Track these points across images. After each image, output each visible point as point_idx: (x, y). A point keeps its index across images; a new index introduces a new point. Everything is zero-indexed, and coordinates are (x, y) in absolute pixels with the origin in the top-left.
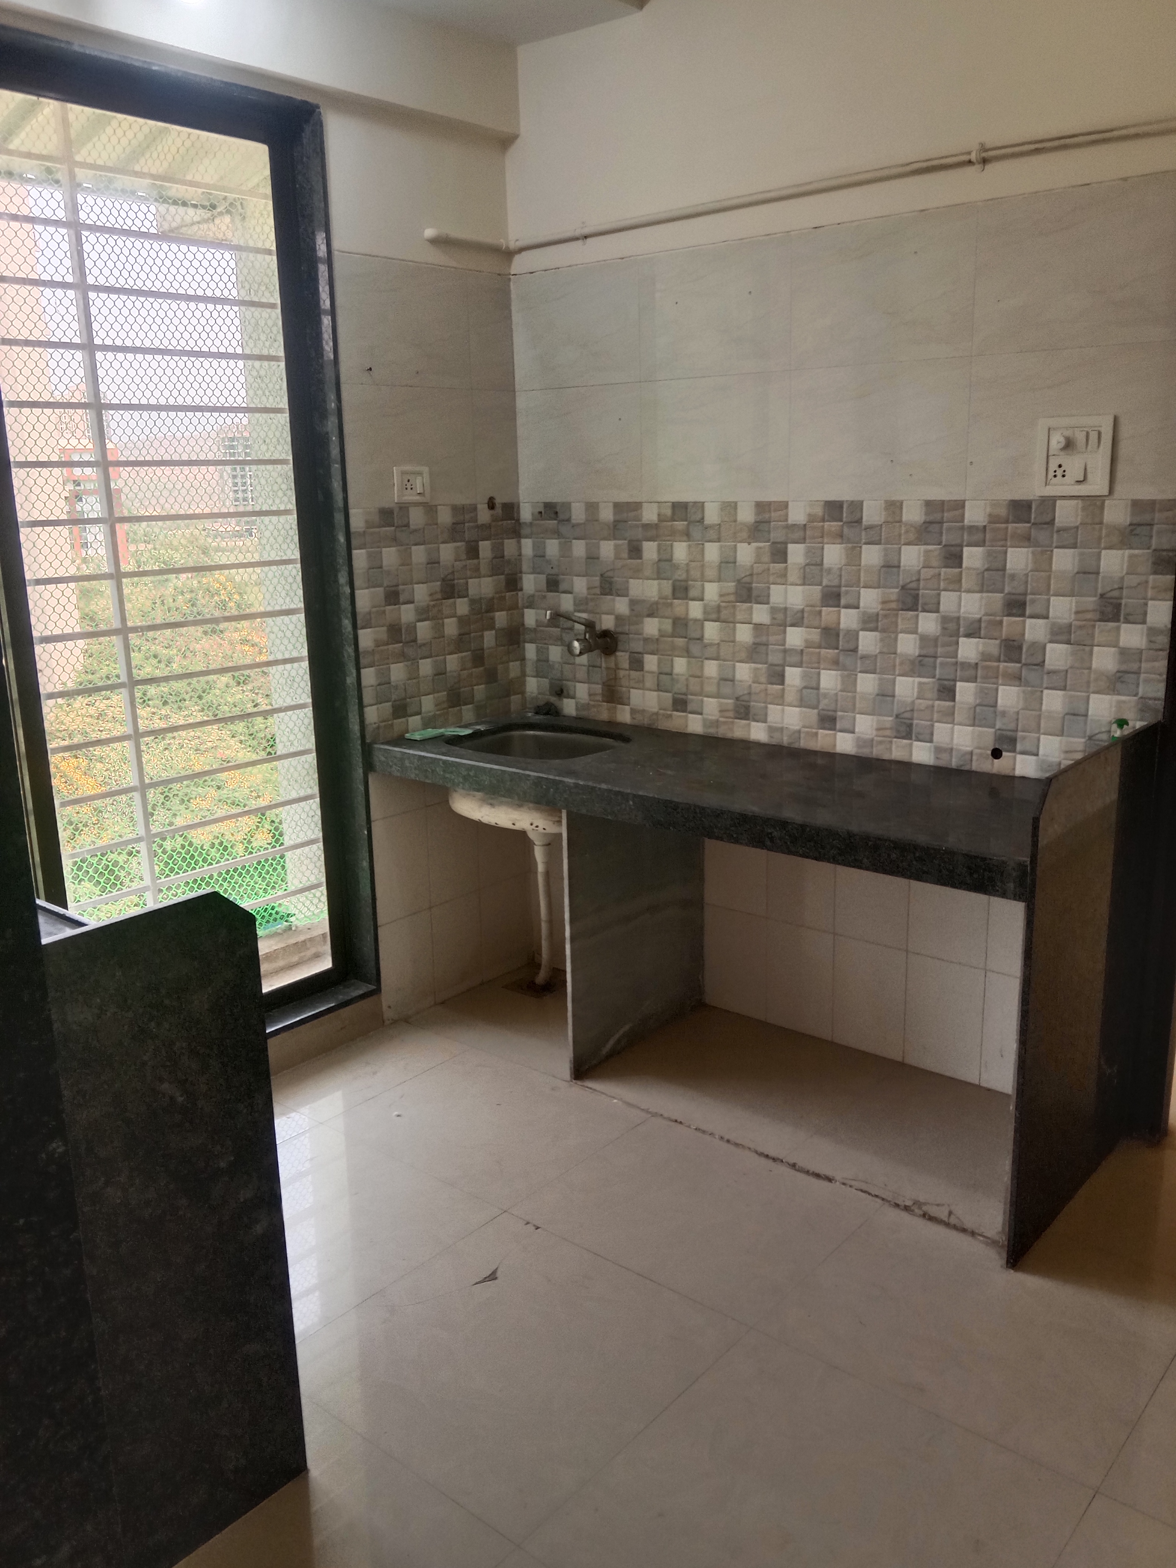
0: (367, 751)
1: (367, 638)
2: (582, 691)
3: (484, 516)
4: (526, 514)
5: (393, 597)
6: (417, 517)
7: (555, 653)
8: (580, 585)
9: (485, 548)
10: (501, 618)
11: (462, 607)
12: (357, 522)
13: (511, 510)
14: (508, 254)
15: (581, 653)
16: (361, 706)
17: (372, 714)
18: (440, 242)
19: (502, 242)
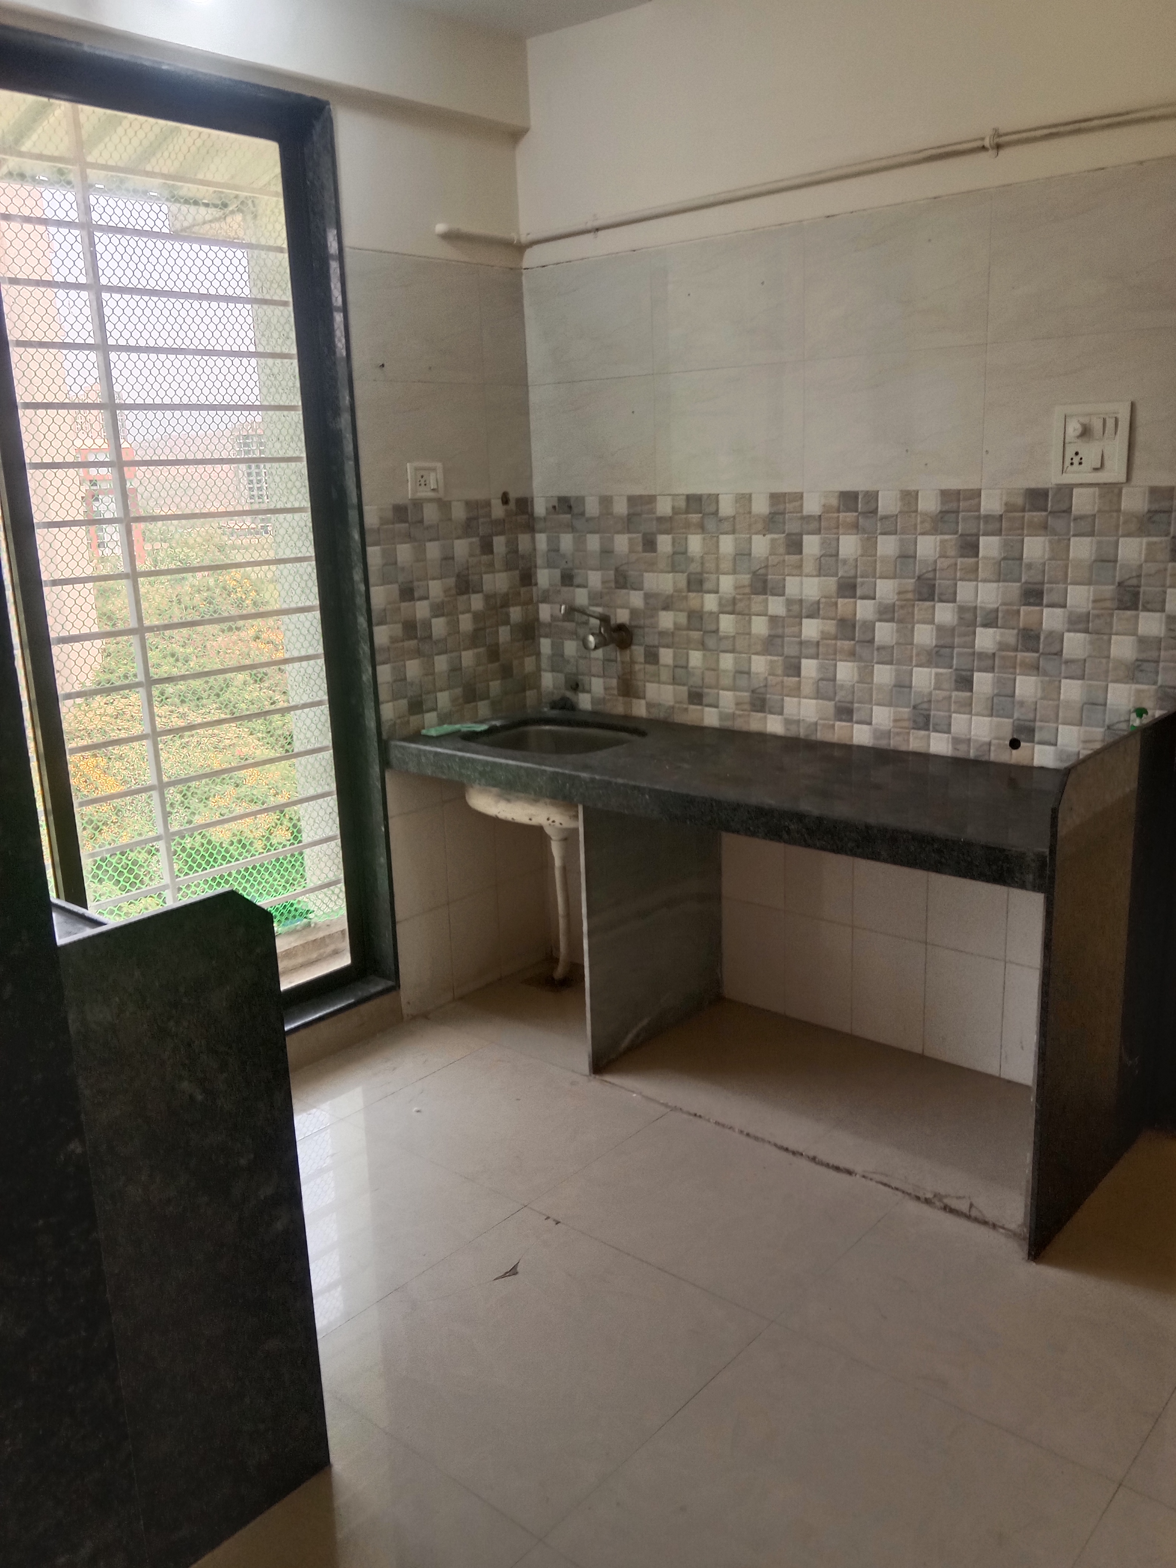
0: (384, 748)
1: (382, 635)
2: (597, 685)
3: (498, 511)
4: (540, 508)
5: (408, 593)
6: (430, 513)
7: (570, 647)
8: (595, 579)
9: (499, 543)
10: (516, 613)
11: (477, 602)
12: (371, 519)
13: (524, 505)
14: (520, 248)
15: (596, 648)
16: (377, 703)
17: (388, 711)
18: (451, 237)
19: (514, 236)
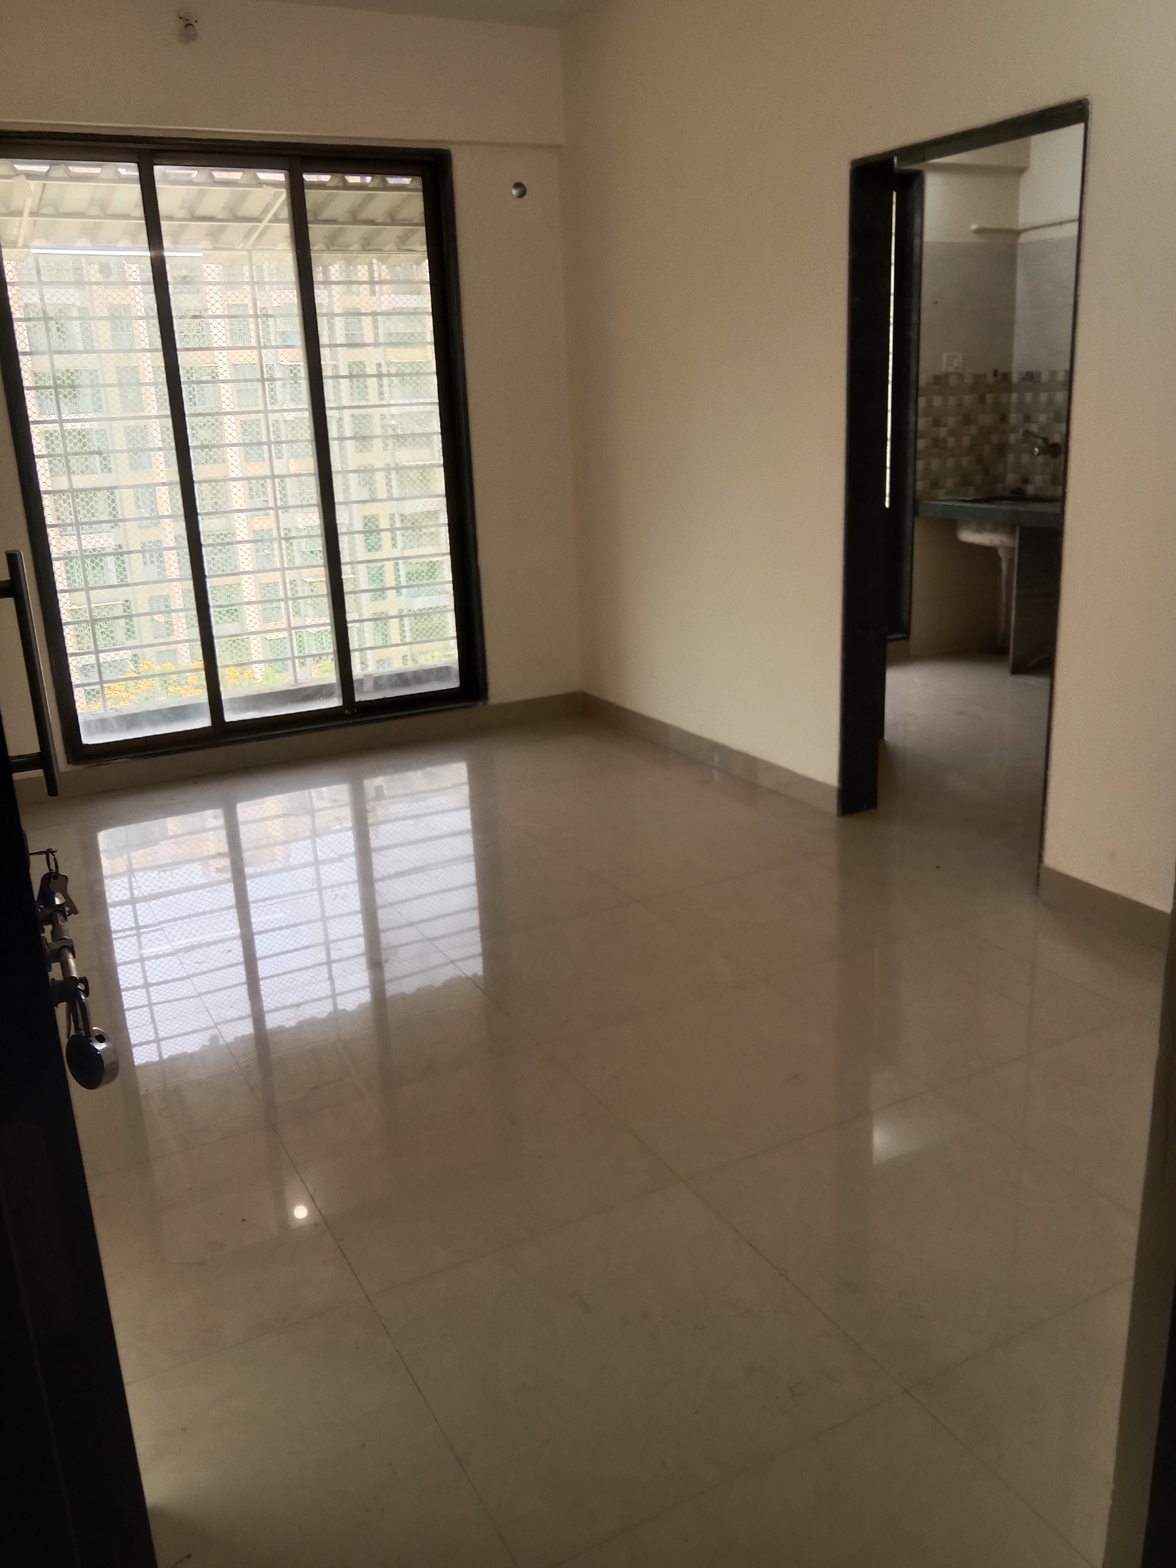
0: (916, 504)
1: (921, 444)
2: (1038, 479)
3: (991, 379)
4: (1015, 379)
5: (936, 423)
6: (953, 380)
7: (1025, 458)
8: (1043, 418)
9: (989, 398)
10: (995, 438)
11: (973, 430)
12: (923, 381)
13: (1006, 377)
14: (1018, 233)
15: (1039, 454)
16: (915, 480)
17: (920, 485)
18: (980, 231)
19: (1015, 227)
